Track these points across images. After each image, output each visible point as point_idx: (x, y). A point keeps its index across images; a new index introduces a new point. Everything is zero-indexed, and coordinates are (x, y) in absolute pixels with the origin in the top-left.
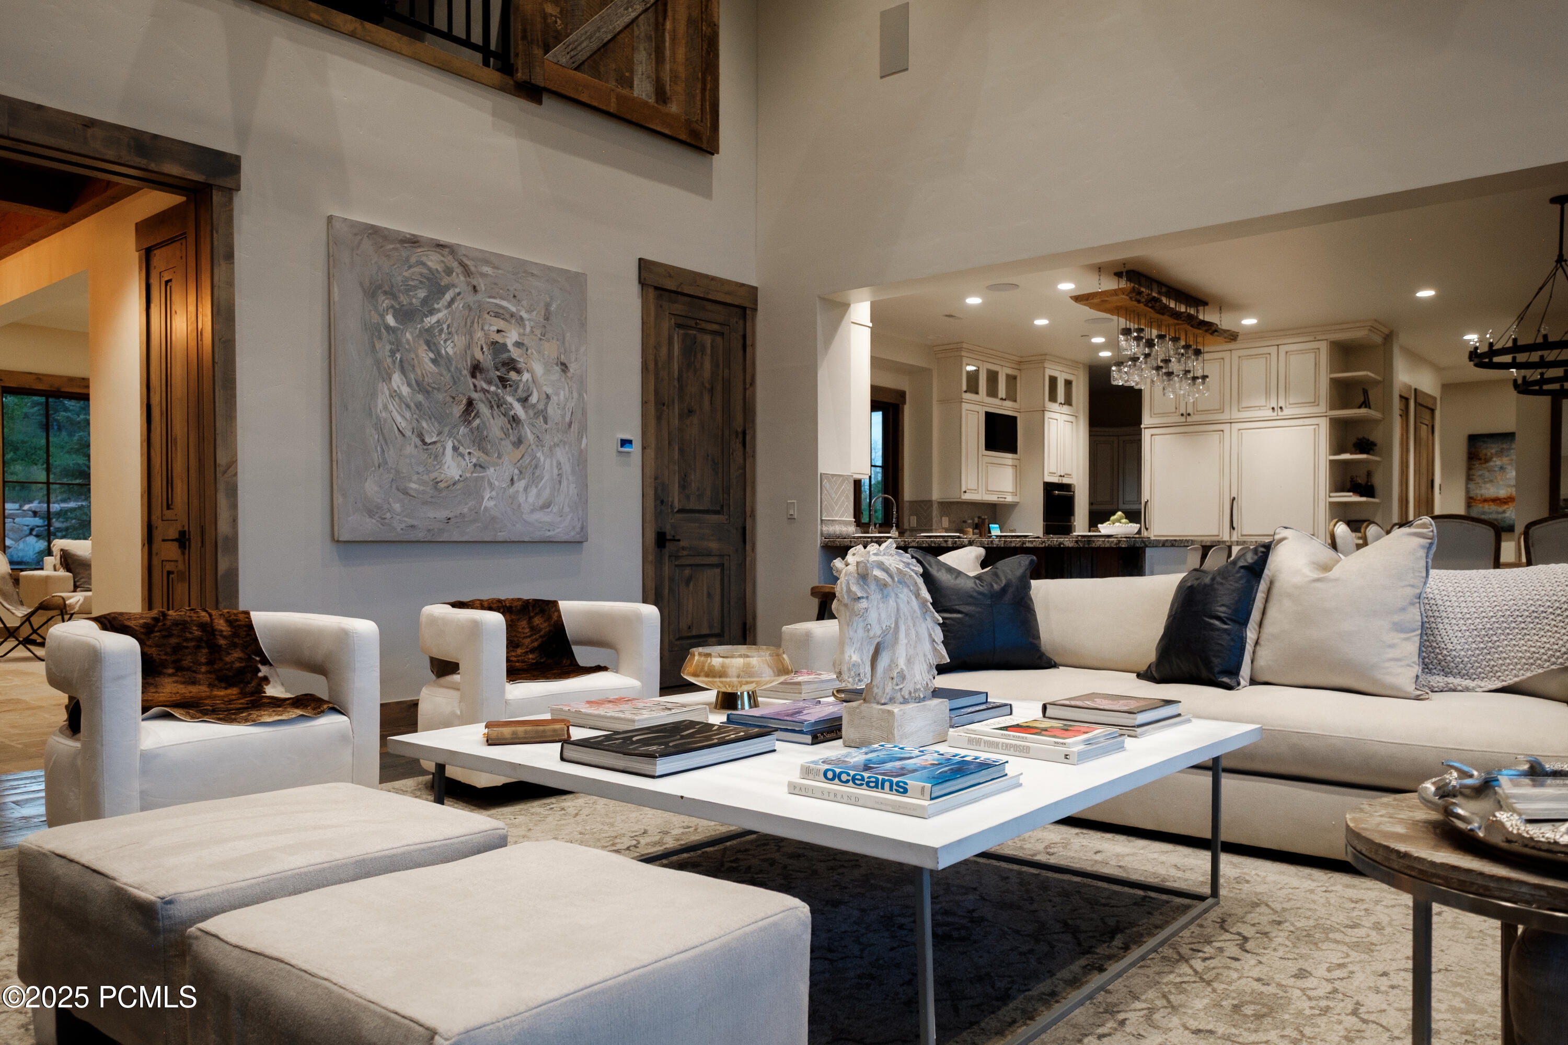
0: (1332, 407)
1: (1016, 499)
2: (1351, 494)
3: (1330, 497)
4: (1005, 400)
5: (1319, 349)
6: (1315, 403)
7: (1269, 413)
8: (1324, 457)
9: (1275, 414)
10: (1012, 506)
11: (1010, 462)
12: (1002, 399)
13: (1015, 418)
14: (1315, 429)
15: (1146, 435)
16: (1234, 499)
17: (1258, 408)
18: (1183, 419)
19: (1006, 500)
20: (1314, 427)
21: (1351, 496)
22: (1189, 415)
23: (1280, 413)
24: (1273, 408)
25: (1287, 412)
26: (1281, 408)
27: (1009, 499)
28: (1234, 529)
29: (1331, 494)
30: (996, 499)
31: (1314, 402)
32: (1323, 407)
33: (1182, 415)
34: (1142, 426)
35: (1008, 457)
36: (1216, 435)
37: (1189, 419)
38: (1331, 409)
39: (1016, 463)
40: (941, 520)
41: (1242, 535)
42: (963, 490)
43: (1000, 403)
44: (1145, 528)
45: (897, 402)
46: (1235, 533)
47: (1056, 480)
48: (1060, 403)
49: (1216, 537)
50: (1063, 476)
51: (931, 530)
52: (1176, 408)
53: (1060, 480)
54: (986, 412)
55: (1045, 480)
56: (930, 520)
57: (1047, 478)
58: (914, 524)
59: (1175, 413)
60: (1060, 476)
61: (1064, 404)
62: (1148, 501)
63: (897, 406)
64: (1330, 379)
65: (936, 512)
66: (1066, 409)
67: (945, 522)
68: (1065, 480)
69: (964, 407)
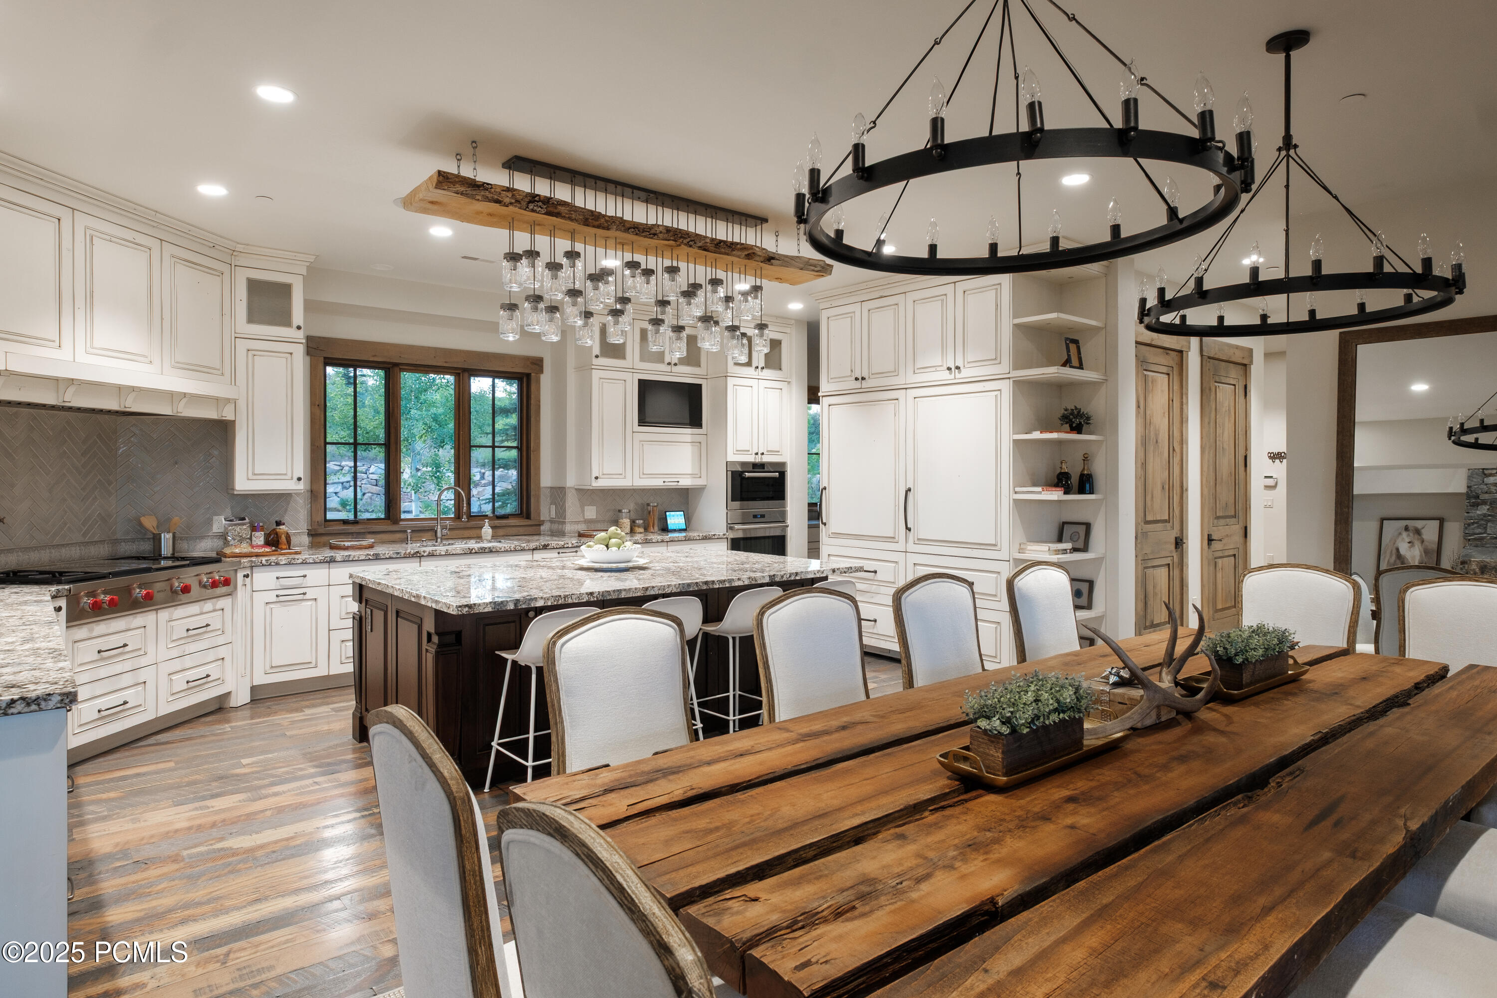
0: (1016, 367)
1: (699, 482)
2: (1039, 489)
3: (1016, 493)
4: (675, 364)
5: (1000, 284)
6: (996, 360)
7: (945, 376)
8: (1008, 436)
9: (952, 376)
10: (699, 490)
11: (689, 438)
12: (669, 364)
13: (700, 386)
14: (996, 396)
16: (909, 490)
17: (934, 369)
18: (857, 384)
19: (679, 484)
20: (996, 393)
21: (1040, 493)
22: (863, 379)
23: (958, 376)
24: (949, 369)
25: (966, 373)
26: (958, 368)
27: (685, 482)
28: (910, 530)
29: (1017, 489)
30: (662, 484)
31: (995, 359)
32: (1005, 367)
33: (857, 379)
34: (820, 394)
35: (687, 434)
36: (890, 406)
37: (865, 384)
39: (702, 439)
40: (583, 511)
41: (918, 539)
42: (594, 476)
43: (668, 368)
44: (822, 523)
45: (527, 371)
46: (911, 535)
47: (751, 459)
48: (757, 367)
49: (892, 539)
50: (763, 454)
51: (564, 523)
52: (852, 371)
53: (758, 459)
54: (640, 381)
55: (728, 460)
56: (565, 511)
57: (732, 457)
58: (553, 514)
59: (851, 376)
60: (757, 454)
61: (763, 368)
62: (825, 488)
63: (528, 376)
64: (1015, 325)
65: (571, 503)
66: (767, 373)
67: (591, 512)
68: (766, 459)
69: (596, 374)
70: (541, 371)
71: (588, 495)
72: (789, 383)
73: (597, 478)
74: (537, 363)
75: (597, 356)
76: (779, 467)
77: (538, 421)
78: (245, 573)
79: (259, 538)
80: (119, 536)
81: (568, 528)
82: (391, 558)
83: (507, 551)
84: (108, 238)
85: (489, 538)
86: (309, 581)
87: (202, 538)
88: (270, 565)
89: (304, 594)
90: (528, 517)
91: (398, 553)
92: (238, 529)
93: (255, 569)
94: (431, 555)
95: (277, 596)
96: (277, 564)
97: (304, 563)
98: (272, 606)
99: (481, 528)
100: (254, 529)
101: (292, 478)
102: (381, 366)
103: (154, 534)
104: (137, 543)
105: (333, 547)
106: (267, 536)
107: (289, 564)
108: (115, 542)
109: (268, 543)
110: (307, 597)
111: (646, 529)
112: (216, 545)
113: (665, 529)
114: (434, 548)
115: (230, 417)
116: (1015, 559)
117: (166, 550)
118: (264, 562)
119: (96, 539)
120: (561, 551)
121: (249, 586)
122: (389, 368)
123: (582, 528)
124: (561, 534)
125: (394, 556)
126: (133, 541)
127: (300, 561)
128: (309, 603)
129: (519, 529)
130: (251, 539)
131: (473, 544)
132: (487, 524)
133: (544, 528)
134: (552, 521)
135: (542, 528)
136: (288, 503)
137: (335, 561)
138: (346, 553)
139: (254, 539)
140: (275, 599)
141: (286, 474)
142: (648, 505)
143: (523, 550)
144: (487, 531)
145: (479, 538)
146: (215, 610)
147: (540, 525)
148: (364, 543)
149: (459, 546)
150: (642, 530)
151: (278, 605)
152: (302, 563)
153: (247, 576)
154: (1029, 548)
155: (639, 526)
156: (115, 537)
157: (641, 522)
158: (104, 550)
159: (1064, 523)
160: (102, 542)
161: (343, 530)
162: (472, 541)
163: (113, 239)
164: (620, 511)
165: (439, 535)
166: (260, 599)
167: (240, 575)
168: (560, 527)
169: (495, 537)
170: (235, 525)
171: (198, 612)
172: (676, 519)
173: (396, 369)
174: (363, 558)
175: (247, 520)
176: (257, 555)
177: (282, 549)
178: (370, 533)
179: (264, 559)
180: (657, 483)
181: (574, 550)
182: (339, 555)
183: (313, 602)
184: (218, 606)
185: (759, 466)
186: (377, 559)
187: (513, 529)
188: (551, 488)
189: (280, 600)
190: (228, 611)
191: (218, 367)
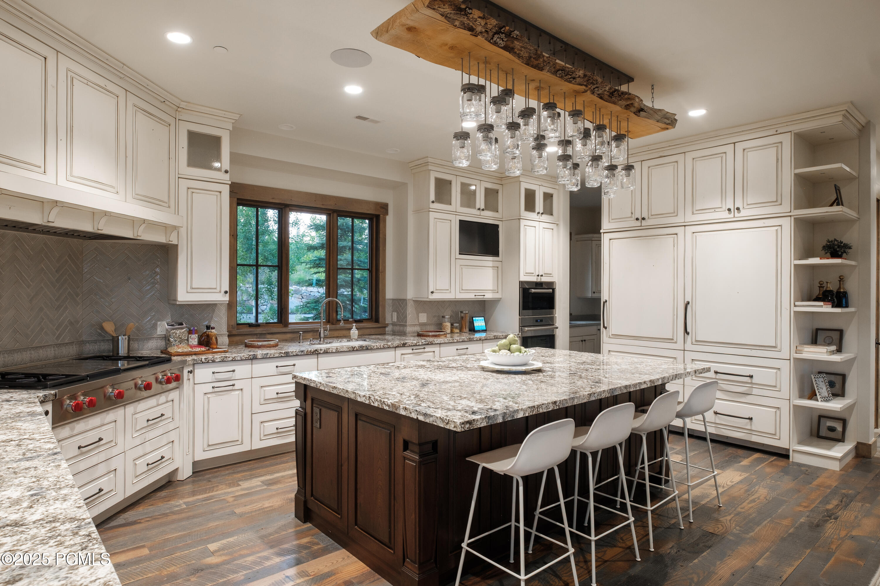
0: (798, 206)
1: (497, 296)
2: (821, 303)
3: (795, 306)
4: (483, 210)
5: (781, 142)
6: (778, 202)
7: (725, 215)
8: (788, 262)
9: (732, 215)
10: (494, 302)
11: (490, 264)
12: (479, 209)
13: (497, 226)
14: (777, 230)
15: (605, 239)
16: (688, 303)
17: (713, 210)
18: (638, 223)
19: (485, 297)
20: (776, 228)
21: (821, 306)
22: (643, 219)
23: (737, 215)
24: (729, 210)
25: (744, 213)
26: (738, 209)
27: (489, 296)
28: (688, 334)
29: (797, 303)
30: (474, 297)
31: (776, 201)
32: (786, 206)
33: (637, 219)
34: (601, 231)
35: (488, 260)
36: (670, 239)
37: (644, 223)
38: (796, 208)
39: (498, 264)
40: (418, 317)
41: (696, 341)
42: (431, 290)
43: (478, 212)
44: (604, 326)
45: (377, 213)
46: (689, 338)
47: (534, 279)
48: (539, 213)
49: (670, 340)
50: (542, 276)
51: (406, 326)
52: (632, 213)
53: (539, 280)
54: (460, 220)
55: (521, 280)
56: (406, 317)
57: (524, 278)
58: (395, 319)
59: (631, 217)
60: (538, 276)
61: (542, 214)
62: (606, 301)
63: (378, 217)
64: (795, 174)
65: (410, 310)
66: (545, 217)
67: (423, 318)
68: (544, 279)
69: (432, 215)
70: (387, 213)
72: (557, 224)
73: (432, 292)
74: (384, 207)
75: (433, 202)
76: (551, 285)
77: (384, 250)
78: (189, 370)
79: (194, 340)
80: (84, 338)
81: (409, 329)
82: (297, 355)
83: (378, 349)
84: (86, 81)
85: (356, 337)
86: (237, 375)
87: (149, 339)
88: (208, 362)
89: (233, 385)
90: (377, 321)
91: (302, 351)
92: (178, 332)
93: (196, 366)
94: (326, 352)
95: (213, 387)
96: (213, 361)
97: (234, 360)
98: (209, 396)
99: (350, 329)
100: (190, 332)
101: (220, 292)
102: (277, 206)
103: (113, 336)
104: (98, 344)
105: (247, 346)
106: (200, 338)
107: (223, 361)
108: (82, 343)
109: (201, 343)
110: (236, 387)
111: (461, 330)
112: (159, 344)
113: (473, 330)
114: (328, 346)
115: (175, 242)
116: (794, 359)
117: (123, 351)
118: (203, 360)
119: (66, 341)
120: (414, 348)
121: (191, 380)
122: (282, 209)
123: (418, 329)
124: (403, 334)
125: (299, 354)
126: (95, 342)
127: (230, 359)
128: (237, 392)
129: (372, 330)
130: (188, 340)
131: (345, 344)
132: (354, 327)
133: (389, 329)
134: (394, 324)
135: (387, 329)
136: (214, 311)
137: (256, 359)
138: (265, 351)
139: (190, 340)
140: (211, 390)
141: (216, 289)
142: (462, 312)
143: (389, 347)
144: (354, 332)
145: (348, 337)
146: (167, 402)
147: (385, 327)
148: (272, 343)
149: (335, 345)
150: (458, 331)
151: (214, 395)
152: (232, 360)
153: (190, 372)
154: (806, 349)
155: (456, 328)
156: (81, 339)
157: (458, 325)
158: (72, 351)
159: (817, 330)
160: (71, 343)
161: (251, 331)
162: (344, 340)
163: (89, 83)
164: (443, 317)
165: (322, 335)
166: (200, 390)
167: (185, 371)
168: (402, 328)
169: (361, 336)
170: (176, 329)
171: (155, 404)
172: (479, 323)
173: (288, 209)
174: (277, 355)
175: (185, 325)
176: (196, 354)
177: (213, 348)
178: (269, 334)
179: (203, 357)
180: (470, 296)
181: (423, 347)
182: (260, 353)
183: (240, 392)
184: (170, 398)
185: (539, 285)
186: (287, 356)
187: (368, 330)
188: (393, 300)
189: (215, 391)
190: (176, 402)
191: (166, 200)
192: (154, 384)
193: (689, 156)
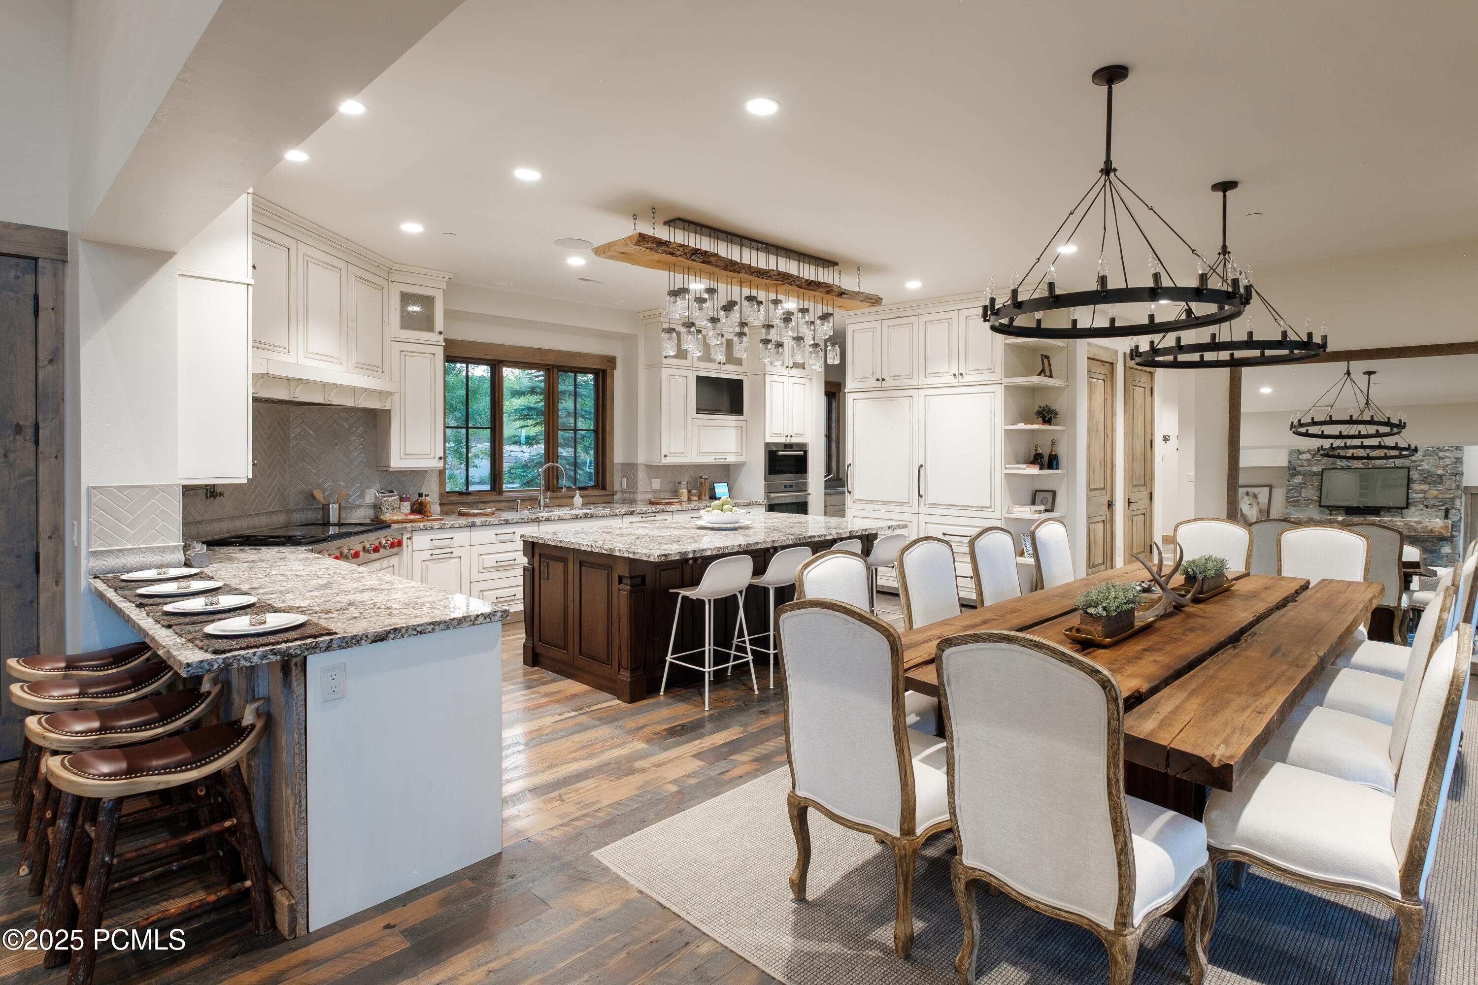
1: (741, 459)
2: (1031, 466)
3: (1005, 469)
4: (724, 364)
7: (950, 379)
8: (1000, 426)
9: (956, 380)
10: (739, 466)
11: (733, 424)
12: (719, 363)
13: (741, 382)
14: (990, 397)
15: (849, 398)
16: (922, 466)
17: (941, 374)
18: (879, 384)
19: (727, 460)
20: (991, 395)
21: (1024, 469)
22: (883, 380)
23: (960, 379)
25: (967, 378)
26: (961, 374)
27: (731, 459)
28: (921, 498)
29: (1006, 466)
30: (714, 461)
31: (991, 369)
32: (998, 375)
33: (878, 380)
34: (846, 391)
35: (731, 420)
36: (906, 401)
37: (884, 384)
38: (1006, 376)
39: (742, 424)
40: (651, 483)
41: (929, 503)
42: (663, 454)
43: (718, 367)
44: (848, 491)
45: (604, 368)
46: (922, 501)
47: (782, 440)
48: (788, 367)
49: (907, 503)
50: (791, 436)
51: (636, 493)
52: (873, 373)
53: (788, 441)
54: (697, 376)
55: (767, 441)
56: (636, 483)
57: (770, 440)
58: (624, 486)
59: (873, 377)
60: (787, 436)
61: (792, 368)
62: (850, 465)
63: (604, 372)
64: (1005, 344)
65: (642, 476)
66: (795, 372)
67: (656, 484)
68: (794, 440)
69: (665, 372)
70: (615, 367)
71: (655, 470)
72: (810, 379)
73: (665, 456)
74: (611, 361)
75: (666, 357)
76: (803, 447)
77: (612, 409)
78: (409, 536)
79: (406, 507)
80: (291, 506)
81: (640, 497)
82: (517, 523)
83: (603, 516)
84: (317, 262)
85: (580, 505)
86: (455, 542)
87: (357, 507)
88: (426, 529)
89: (452, 553)
90: (604, 488)
91: (522, 519)
92: (390, 499)
93: (414, 533)
94: (548, 520)
95: (431, 555)
96: (432, 528)
97: (452, 527)
98: (427, 563)
99: (573, 497)
100: (402, 500)
101: (434, 457)
102: (489, 362)
103: (323, 504)
104: (305, 512)
105: (461, 514)
106: (412, 505)
107: (441, 528)
108: (289, 511)
109: (413, 511)
110: (454, 555)
111: (700, 498)
112: (368, 513)
113: (713, 497)
114: (549, 514)
115: (389, 408)
116: (1005, 518)
117: (333, 518)
118: (422, 527)
119: (276, 509)
120: (644, 516)
121: (410, 547)
122: (495, 365)
123: (650, 496)
124: (634, 502)
125: (520, 521)
126: (302, 510)
127: (449, 526)
128: (456, 560)
129: (598, 498)
130: (399, 508)
131: (567, 512)
132: (578, 494)
133: (617, 497)
134: (623, 492)
135: (615, 497)
136: (424, 478)
137: (475, 526)
138: (483, 519)
139: (402, 508)
140: (429, 557)
141: (430, 454)
142: (701, 477)
143: (616, 515)
144: (578, 500)
145: (571, 506)
146: (389, 567)
147: (613, 495)
148: (488, 511)
149: (556, 513)
150: (696, 498)
151: (432, 562)
152: (451, 528)
153: (410, 538)
154: (1015, 510)
155: (694, 495)
156: (288, 508)
157: (696, 491)
158: (281, 519)
159: (1037, 491)
160: (280, 512)
161: (462, 500)
162: (567, 508)
163: (320, 263)
164: (679, 483)
165: (542, 503)
166: (419, 557)
167: (405, 538)
168: (632, 496)
169: (585, 505)
170: (387, 496)
171: (379, 568)
172: (721, 489)
173: (501, 365)
174: (496, 522)
175: (396, 493)
176: (411, 521)
177: (428, 516)
178: (482, 502)
179: (422, 524)
180: (710, 460)
181: (653, 515)
182: (478, 520)
183: (459, 559)
184: (391, 564)
185: (788, 446)
186: (507, 524)
187: (594, 498)
188: (622, 464)
189: (433, 558)
190: (396, 567)
191: (381, 366)
192: (362, 554)
193: (923, 319)
